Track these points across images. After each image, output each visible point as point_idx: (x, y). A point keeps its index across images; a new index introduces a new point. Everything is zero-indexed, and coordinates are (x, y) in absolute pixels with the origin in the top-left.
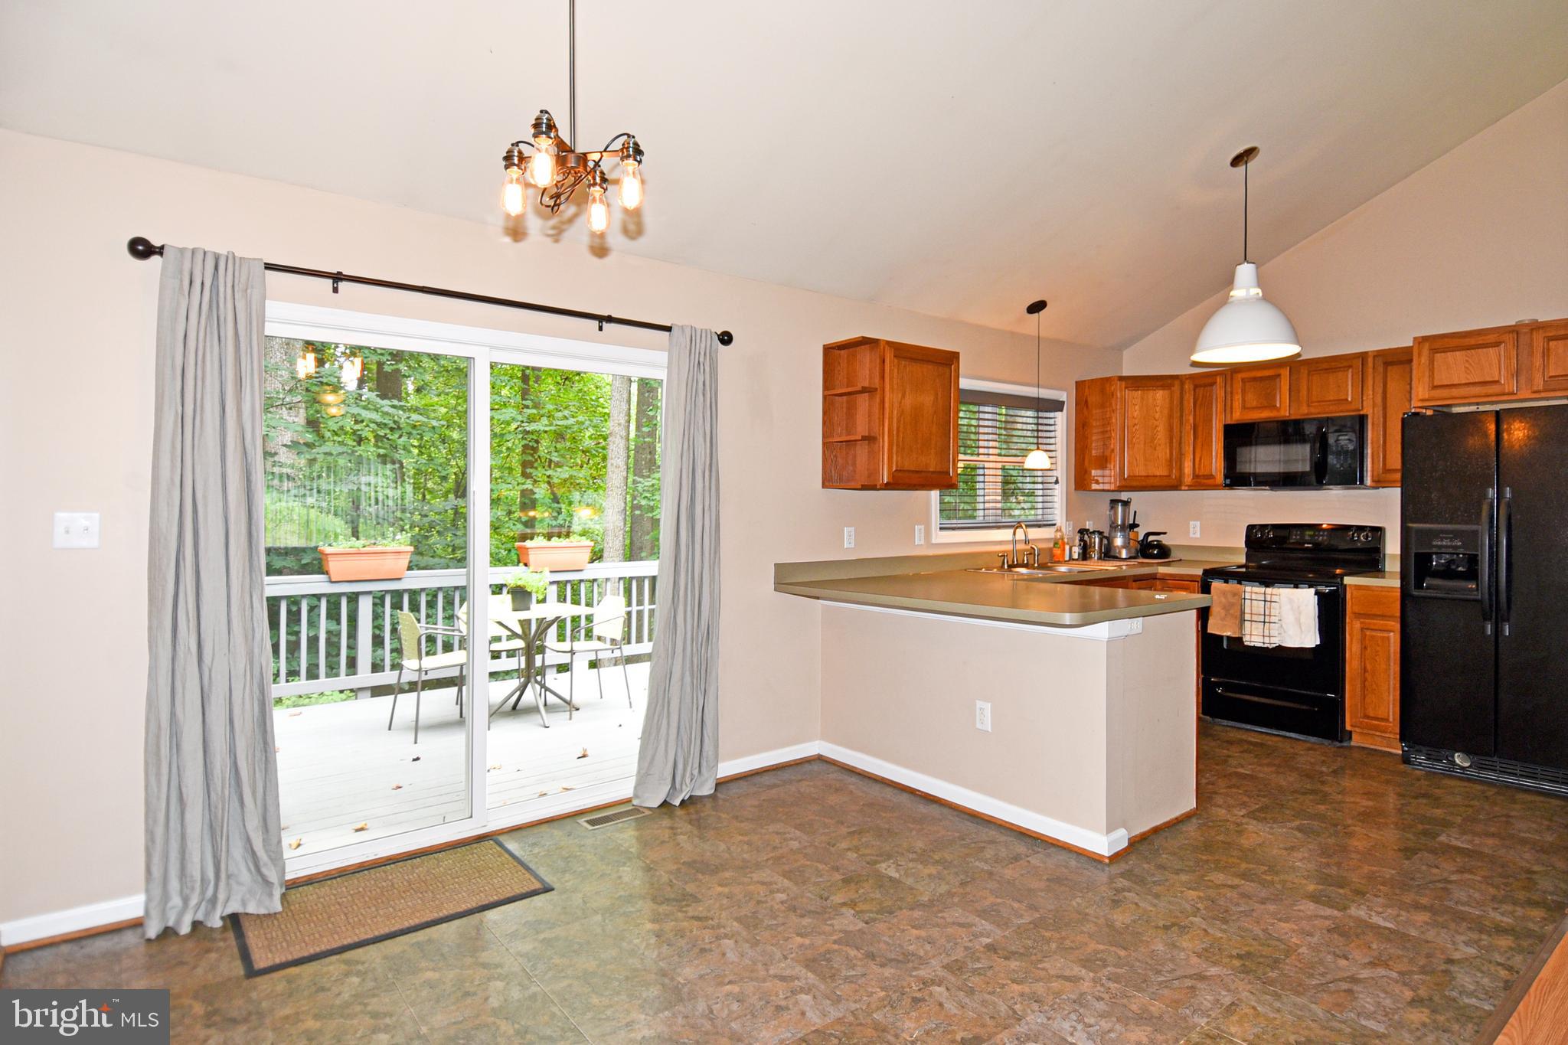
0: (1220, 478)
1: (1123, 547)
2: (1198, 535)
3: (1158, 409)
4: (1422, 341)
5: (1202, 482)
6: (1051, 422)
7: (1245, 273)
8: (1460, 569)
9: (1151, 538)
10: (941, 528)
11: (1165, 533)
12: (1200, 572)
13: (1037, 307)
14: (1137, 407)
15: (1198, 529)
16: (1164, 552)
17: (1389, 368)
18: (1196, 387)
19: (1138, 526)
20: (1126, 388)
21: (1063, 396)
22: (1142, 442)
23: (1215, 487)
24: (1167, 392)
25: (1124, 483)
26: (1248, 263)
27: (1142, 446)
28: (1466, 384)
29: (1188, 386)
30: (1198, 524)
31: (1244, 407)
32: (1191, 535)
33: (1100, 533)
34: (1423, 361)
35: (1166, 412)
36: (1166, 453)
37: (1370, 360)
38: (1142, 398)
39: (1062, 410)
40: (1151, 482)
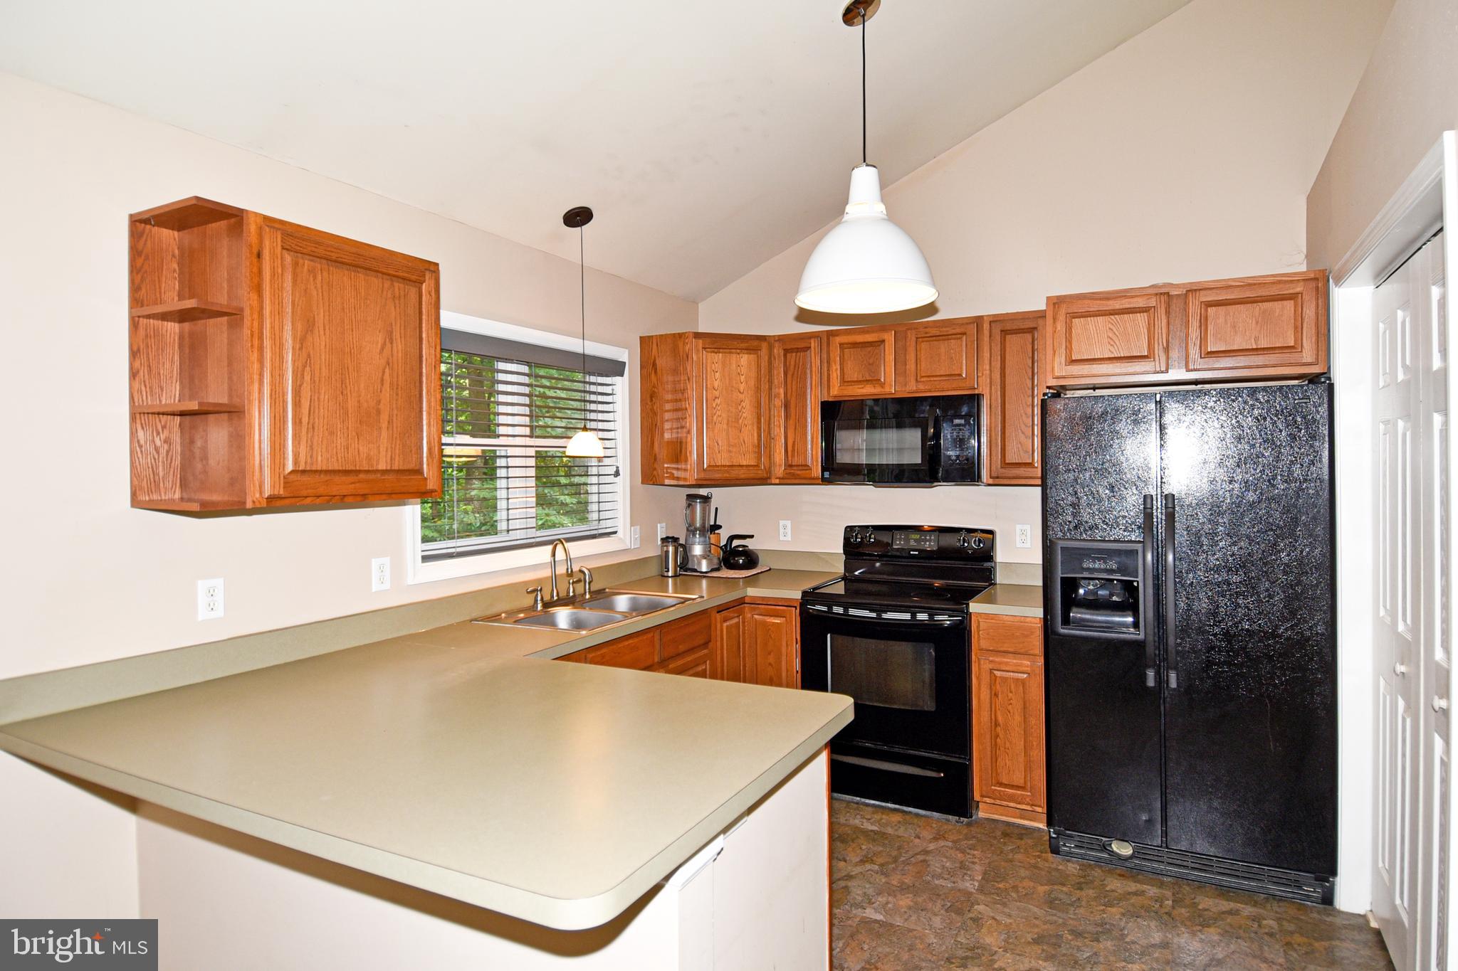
0: (817, 471)
1: (704, 557)
2: (789, 538)
3: (743, 378)
4: (1056, 302)
5: (795, 476)
6: (607, 390)
7: (864, 181)
8: (1115, 598)
9: (736, 543)
10: (425, 559)
11: (752, 537)
12: (797, 595)
13: (578, 217)
14: (717, 374)
15: (789, 530)
16: (751, 560)
17: (1008, 337)
18: (786, 351)
19: (720, 527)
20: (704, 348)
21: (622, 355)
22: (725, 421)
23: (811, 481)
24: (753, 357)
25: (702, 475)
26: (867, 165)
27: (725, 426)
28: (1110, 359)
29: (778, 351)
30: (788, 523)
31: (844, 381)
32: (782, 538)
33: (675, 540)
34: (1059, 328)
35: (752, 383)
36: (752, 435)
37: (986, 326)
38: (724, 364)
39: (622, 375)
40: (735, 473)
